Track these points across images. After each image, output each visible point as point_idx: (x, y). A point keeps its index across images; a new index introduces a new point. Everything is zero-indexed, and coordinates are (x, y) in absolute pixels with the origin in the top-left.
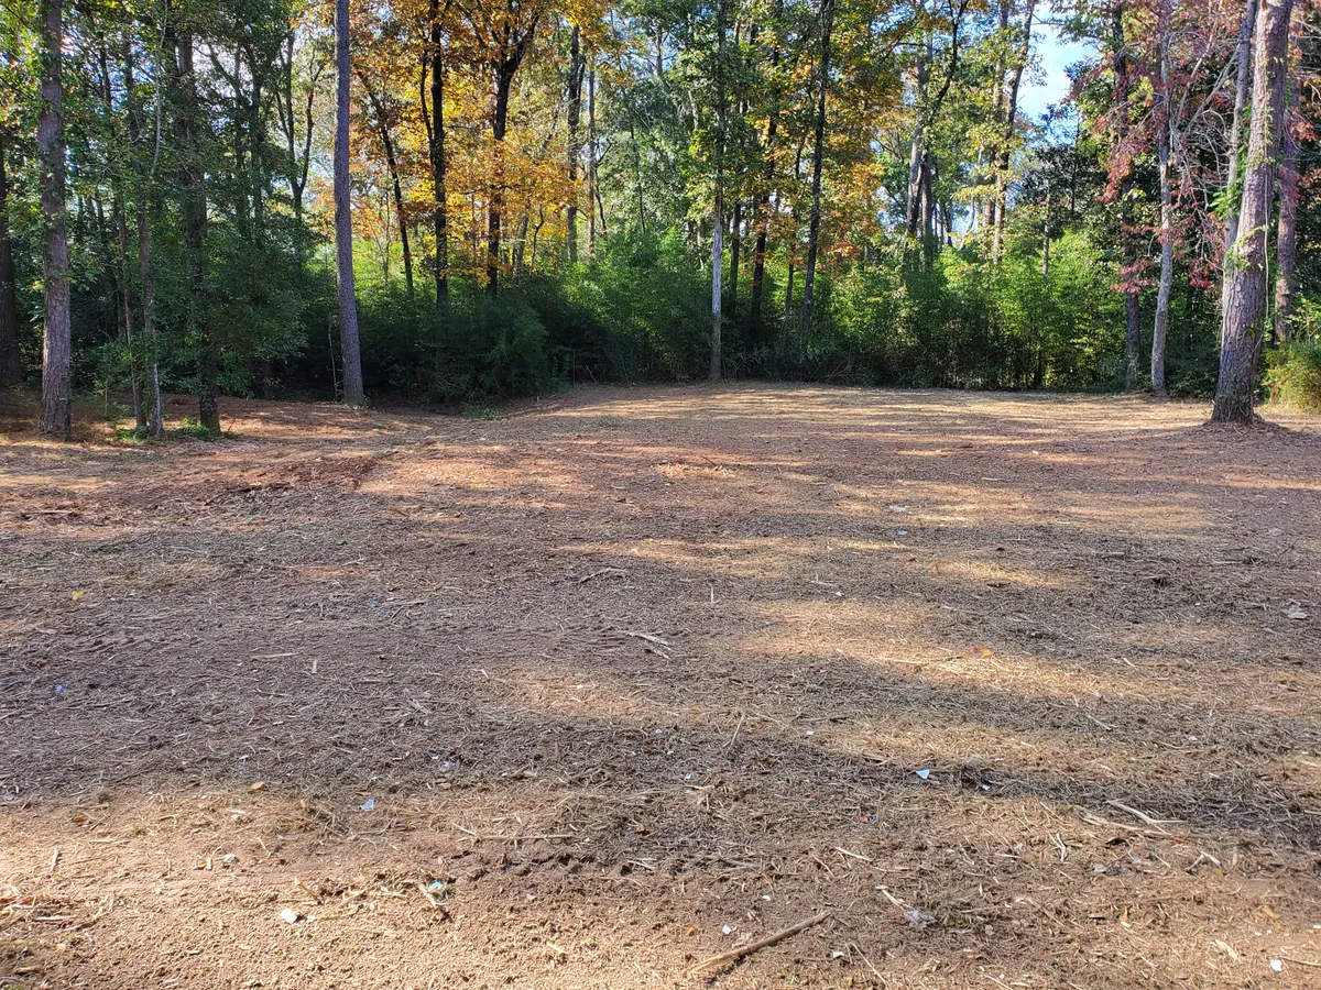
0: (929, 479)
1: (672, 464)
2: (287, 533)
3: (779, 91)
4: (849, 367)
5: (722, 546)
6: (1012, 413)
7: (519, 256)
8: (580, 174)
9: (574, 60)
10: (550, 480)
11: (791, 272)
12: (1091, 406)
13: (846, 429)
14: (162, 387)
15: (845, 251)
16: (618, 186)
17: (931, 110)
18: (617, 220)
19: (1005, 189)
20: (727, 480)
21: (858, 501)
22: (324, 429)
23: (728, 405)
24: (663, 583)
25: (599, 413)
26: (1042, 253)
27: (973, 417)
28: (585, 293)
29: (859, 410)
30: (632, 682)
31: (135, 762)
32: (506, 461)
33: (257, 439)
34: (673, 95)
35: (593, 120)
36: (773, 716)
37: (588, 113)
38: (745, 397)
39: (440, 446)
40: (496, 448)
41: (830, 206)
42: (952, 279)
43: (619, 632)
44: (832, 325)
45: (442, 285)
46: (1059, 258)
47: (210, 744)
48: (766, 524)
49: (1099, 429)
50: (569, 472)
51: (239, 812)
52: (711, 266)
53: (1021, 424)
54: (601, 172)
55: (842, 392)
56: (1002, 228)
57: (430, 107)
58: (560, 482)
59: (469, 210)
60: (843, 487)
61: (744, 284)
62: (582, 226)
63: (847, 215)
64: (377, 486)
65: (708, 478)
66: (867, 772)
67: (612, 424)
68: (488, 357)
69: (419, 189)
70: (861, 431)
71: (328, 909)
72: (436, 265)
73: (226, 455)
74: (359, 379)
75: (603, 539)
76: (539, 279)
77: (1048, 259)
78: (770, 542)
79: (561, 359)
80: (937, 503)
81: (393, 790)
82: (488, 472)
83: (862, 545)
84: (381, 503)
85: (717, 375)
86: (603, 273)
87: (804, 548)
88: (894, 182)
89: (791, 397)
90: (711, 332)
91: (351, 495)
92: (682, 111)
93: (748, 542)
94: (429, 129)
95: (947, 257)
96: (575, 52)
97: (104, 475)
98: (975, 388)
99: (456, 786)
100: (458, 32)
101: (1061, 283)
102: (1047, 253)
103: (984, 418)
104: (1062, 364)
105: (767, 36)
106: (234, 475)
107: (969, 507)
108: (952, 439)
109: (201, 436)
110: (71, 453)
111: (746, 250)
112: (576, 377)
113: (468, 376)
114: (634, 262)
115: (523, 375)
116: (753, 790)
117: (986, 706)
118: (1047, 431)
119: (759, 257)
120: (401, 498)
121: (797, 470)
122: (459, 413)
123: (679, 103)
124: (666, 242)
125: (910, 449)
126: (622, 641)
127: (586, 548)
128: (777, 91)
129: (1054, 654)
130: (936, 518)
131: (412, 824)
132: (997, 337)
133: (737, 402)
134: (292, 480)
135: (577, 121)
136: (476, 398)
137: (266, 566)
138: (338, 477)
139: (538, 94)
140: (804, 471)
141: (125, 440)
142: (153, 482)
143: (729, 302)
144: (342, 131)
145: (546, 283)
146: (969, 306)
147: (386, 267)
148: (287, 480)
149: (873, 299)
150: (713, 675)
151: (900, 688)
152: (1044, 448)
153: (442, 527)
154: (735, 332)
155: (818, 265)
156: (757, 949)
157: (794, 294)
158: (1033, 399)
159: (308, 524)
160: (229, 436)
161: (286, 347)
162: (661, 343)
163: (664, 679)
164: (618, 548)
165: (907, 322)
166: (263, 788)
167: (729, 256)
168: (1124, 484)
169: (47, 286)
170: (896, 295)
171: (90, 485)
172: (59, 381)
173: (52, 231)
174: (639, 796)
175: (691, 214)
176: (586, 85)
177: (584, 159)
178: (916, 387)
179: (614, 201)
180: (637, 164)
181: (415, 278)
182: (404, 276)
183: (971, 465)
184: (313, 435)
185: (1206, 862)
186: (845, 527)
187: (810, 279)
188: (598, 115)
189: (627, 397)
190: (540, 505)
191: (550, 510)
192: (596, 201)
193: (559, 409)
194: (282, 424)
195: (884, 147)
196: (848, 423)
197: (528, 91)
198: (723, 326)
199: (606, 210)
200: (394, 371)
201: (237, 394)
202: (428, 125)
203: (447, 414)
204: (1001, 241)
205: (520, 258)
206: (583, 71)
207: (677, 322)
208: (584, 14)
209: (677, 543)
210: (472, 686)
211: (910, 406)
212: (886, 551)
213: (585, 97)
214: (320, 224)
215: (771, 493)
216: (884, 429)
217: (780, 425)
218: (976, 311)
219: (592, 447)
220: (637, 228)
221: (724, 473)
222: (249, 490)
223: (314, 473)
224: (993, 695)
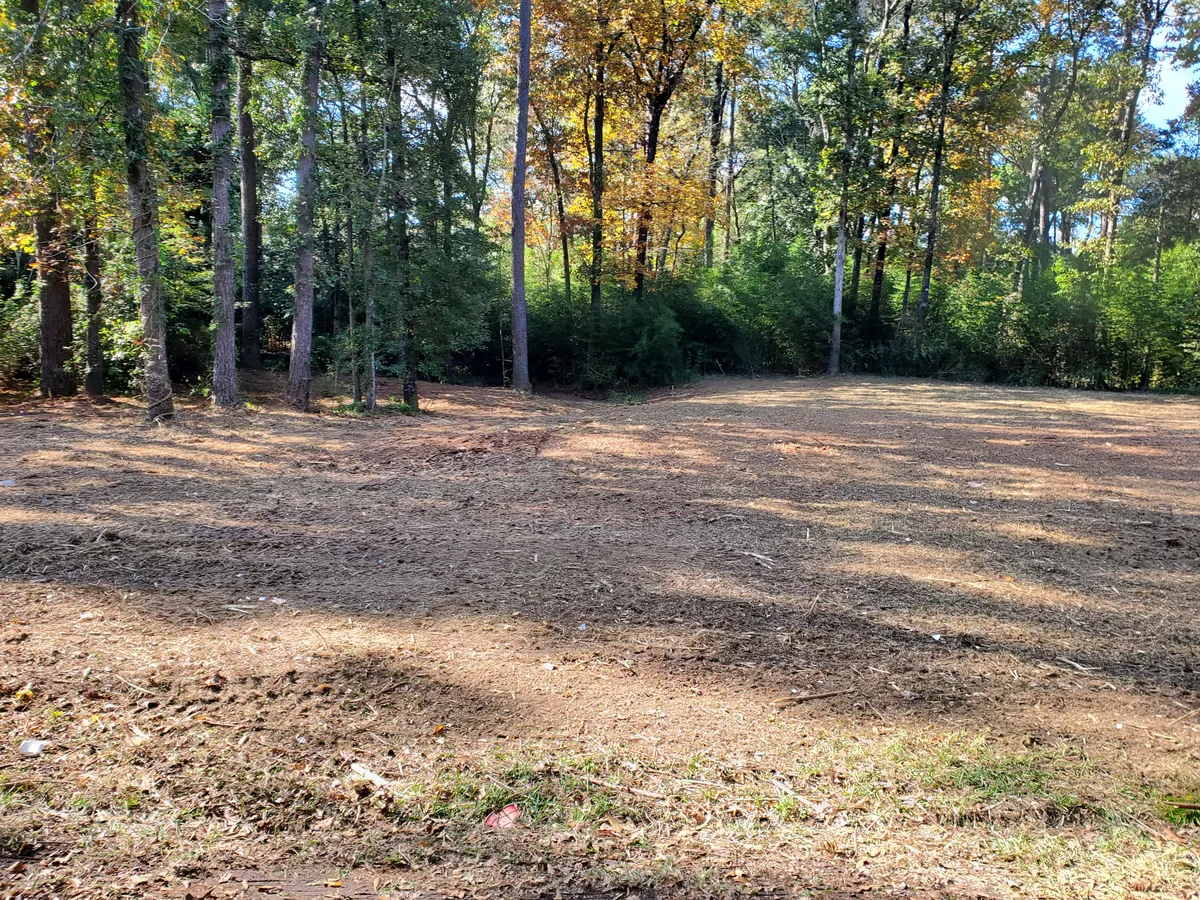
0: (1008, 463)
1: (787, 443)
2: (493, 483)
3: (902, 116)
4: (960, 365)
5: (821, 505)
6: (1107, 411)
7: (662, 262)
8: (719, 188)
9: (719, 88)
10: (684, 453)
11: (909, 278)
12: (1187, 406)
13: (946, 420)
14: (376, 372)
15: (962, 259)
16: (753, 198)
17: (1050, 128)
18: (751, 228)
19: (1118, 202)
20: (833, 457)
21: (942, 477)
22: (498, 410)
23: (844, 396)
24: (772, 526)
25: (726, 401)
26: (1154, 261)
27: (1068, 413)
28: (719, 295)
29: (965, 404)
30: (745, 580)
31: (440, 599)
32: (650, 437)
33: (447, 416)
34: (806, 118)
35: (732, 140)
36: (841, 604)
37: (728, 131)
38: (860, 390)
39: (596, 425)
40: (640, 427)
41: (948, 219)
42: (1063, 286)
43: (737, 552)
44: (947, 328)
45: (596, 290)
46: (1170, 268)
47: (482, 594)
48: (860, 491)
49: (1185, 427)
50: (700, 447)
51: (507, 626)
52: (834, 270)
53: (1110, 421)
54: (738, 185)
55: (952, 388)
56: (1112, 239)
57: (592, 132)
58: (694, 454)
59: (621, 223)
60: (933, 466)
61: (865, 288)
62: (719, 235)
63: (964, 226)
64: (553, 453)
65: (816, 455)
66: (897, 635)
67: (738, 411)
68: (633, 351)
69: (579, 205)
70: (960, 422)
71: (568, 666)
72: (592, 271)
73: (428, 427)
74: (526, 368)
75: (727, 496)
76: (678, 284)
77: (1158, 267)
78: (862, 504)
79: (694, 353)
80: (1010, 481)
81: (596, 621)
82: (637, 445)
83: (937, 510)
84: (557, 464)
85: (834, 369)
86: (735, 277)
87: (889, 509)
88: (1014, 192)
89: (903, 391)
90: (831, 330)
91: (534, 458)
92: (814, 133)
93: (843, 504)
94: (590, 154)
95: (1058, 265)
96: (719, 81)
97: (342, 438)
98: (1081, 387)
99: (632, 622)
100: (617, 67)
101: (1170, 290)
102: (1158, 262)
103: (1079, 415)
104: (1169, 367)
105: (893, 68)
106: (444, 441)
107: (1035, 486)
108: (1040, 431)
109: (405, 411)
110: (314, 421)
111: (869, 255)
112: (708, 369)
113: (614, 367)
114: (764, 268)
115: (660, 367)
116: (820, 638)
117: (995, 607)
118: (1133, 428)
119: (878, 264)
120: (572, 462)
121: (893, 452)
122: (605, 399)
123: (812, 125)
124: (794, 249)
125: (998, 438)
126: (739, 557)
127: (713, 501)
128: (900, 117)
129: (1060, 583)
130: (1005, 492)
131: (609, 638)
132: (1105, 340)
133: (852, 394)
134: (488, 446)
135: (717, 142)
136: (621, 387)
137: (485, 502)
138: (523, 445)
139: (685, 119)
140: (900, 453)
141: (348, 413)
142: (381, 444)
143: (849, 305)
144: (520, 156)
145: (685, 287)
146: (1078, 312)
147: (548, 272)
148: (485, 446)
149: (986, 303)
150: (802, 580)
151: (937, 595)
152: (1121, 442)
153: (605, 483)
154: (854, 331)
155: (934, 270)
156: (811, 699)
157: (911, 298)
158: (1133, 399)
159: (505, 477)
160: (426, 412)
161: (474, 342)
162: (785, 340)
163: (767, 580)
164: (738, 503)
165: (1017, 325)
166: (519, 615)
167: (852, 262)
168: (1181, 473)
169: (298, 290)
170: (1008, 299)
171: (334, 446)
172: (301, 365)
173: (304, 246)
174: (748, 635)
175: (818, 225)
176: (727, 108)
177: (723, 173)
178: (1024, 385)
179: (749, 210)
180: (770, 179)
181: (572, 282)
182: (563, 280)
183: (1049, 452)
184: (489, 413)
185: (1108, 688)
186: (927, 497)
187: (927, 285)
188: (738, 134)
189: (752, 388)
190: (677, 471)
191: (685, 475)
192: (732, 211)
193: (690, 397)
194: (463, 404)
195: (1007, 160)
196: (951, 415)
197: (677, 117)
198: (843, 325)
199: (741, 219)
200: (552, 362)
201: (434, 379)
202: (589, 149)
203: (595, 400)
204: (1112, 251)
205: (663, 264)
206: (725, 97)
207: (799, 322)
208: (729, 52)
209: (786, 502)
210: (638, 574)
211: (1011, 402)
212: (955, 514)
213: (727, 119)
214: (496, 236)
215: (870, 469)
216: (981, 421)
217: (887, 414)
218: (1085, 317)
219: (719, 428)
220: (769, 235)
221: (831, 452)
222: (456, 452)
223: (505, 441)
224: (1003, 602)
